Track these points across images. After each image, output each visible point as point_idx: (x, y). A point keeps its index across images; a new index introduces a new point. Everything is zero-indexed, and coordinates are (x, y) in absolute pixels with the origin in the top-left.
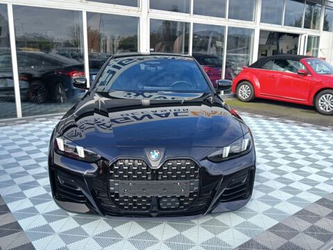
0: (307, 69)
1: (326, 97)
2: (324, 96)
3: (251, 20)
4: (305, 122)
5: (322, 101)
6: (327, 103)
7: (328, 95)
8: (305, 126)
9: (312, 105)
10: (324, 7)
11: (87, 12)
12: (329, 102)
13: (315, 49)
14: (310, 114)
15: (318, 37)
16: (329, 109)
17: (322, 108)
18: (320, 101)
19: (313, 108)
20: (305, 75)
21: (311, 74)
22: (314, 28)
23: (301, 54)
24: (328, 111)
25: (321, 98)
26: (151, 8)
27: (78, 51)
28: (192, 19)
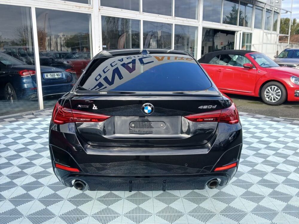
0: (252, 63)
1: (271, 88)
2: (269, 88)
3: (194, 18)
4: (256, 113)
5: (267, 92)
6: (272, 94)
7: (273, 87)
8: (259, 118)
9: (259, 96)
10: (255, 7)
11: (36, 8)
12: (274, 93)
13: (249, 44)
14: (258, 105)
15: (251, 34)
16: (274, 100)
17: (267, 99)
18: (265, 93)
19: (259, 99)
20: (250, 68)
21: (256, 67)
22: (246, 26)
23: (238, 49)
24: (274, 101)
25: (267, 90)
26: (101, 5)
27: (26, 49)
28: (142, 16)
